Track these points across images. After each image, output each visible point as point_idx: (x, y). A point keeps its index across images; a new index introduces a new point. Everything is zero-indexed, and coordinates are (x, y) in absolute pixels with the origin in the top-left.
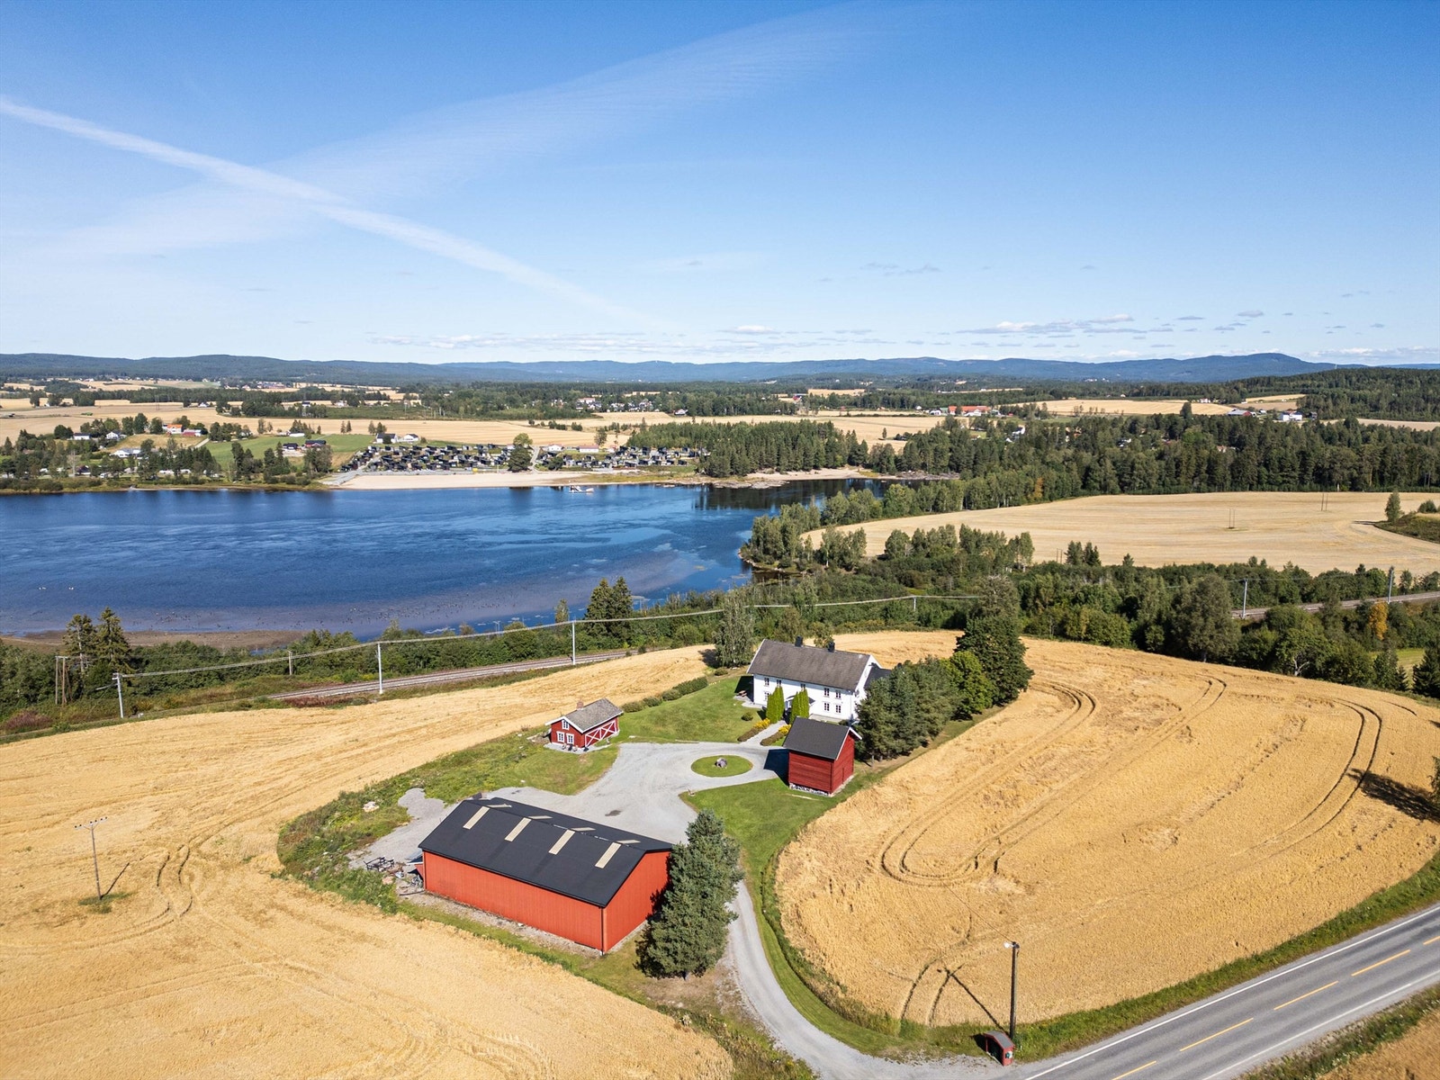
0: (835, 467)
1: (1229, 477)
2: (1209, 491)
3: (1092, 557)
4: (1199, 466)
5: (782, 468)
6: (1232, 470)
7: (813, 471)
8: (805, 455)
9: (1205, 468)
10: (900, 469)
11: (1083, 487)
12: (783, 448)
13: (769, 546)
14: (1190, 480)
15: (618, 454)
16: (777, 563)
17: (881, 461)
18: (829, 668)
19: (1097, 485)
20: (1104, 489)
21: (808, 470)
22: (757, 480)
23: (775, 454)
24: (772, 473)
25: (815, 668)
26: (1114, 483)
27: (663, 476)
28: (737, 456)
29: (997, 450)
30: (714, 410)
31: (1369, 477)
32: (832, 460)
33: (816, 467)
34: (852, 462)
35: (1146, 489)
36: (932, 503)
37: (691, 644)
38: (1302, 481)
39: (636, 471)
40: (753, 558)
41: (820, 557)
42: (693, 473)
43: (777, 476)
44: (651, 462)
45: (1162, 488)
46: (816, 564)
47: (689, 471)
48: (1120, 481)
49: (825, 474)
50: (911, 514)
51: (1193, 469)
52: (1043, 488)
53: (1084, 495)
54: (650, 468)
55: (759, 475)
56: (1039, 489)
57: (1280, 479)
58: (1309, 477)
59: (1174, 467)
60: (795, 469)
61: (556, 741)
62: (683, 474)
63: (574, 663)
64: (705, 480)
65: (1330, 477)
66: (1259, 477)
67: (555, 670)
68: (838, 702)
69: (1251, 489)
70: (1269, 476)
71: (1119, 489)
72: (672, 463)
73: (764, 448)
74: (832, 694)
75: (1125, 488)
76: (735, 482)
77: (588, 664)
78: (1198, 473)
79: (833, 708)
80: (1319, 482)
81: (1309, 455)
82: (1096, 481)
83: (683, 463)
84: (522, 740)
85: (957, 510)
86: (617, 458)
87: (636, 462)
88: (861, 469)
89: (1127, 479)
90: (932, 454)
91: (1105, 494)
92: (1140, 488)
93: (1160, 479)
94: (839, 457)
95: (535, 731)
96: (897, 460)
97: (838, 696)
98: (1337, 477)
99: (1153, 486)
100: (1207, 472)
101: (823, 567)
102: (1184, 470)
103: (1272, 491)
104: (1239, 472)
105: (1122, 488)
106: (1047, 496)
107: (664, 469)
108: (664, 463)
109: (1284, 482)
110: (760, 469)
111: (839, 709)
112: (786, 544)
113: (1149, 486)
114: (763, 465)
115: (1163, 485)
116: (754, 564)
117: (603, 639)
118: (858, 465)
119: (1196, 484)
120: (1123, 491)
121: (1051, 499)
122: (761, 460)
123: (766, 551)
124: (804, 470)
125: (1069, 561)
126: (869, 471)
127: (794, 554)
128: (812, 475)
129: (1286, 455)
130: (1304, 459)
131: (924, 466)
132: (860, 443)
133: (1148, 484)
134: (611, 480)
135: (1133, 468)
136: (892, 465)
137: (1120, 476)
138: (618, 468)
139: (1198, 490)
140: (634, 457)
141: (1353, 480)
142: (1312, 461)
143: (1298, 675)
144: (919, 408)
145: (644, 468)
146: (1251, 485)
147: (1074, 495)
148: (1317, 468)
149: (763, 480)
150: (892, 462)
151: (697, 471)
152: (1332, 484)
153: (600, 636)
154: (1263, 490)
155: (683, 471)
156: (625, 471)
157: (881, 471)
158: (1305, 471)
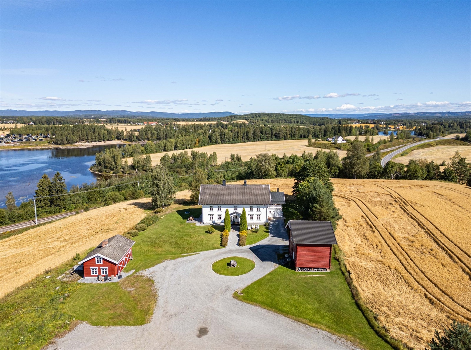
0: (111, 141)
1: (252, 137)
2: (247, 142)
3: (239, 159)
4: (244, 134)
5: (90, 141)
6: (253, 135)
7: (103, 142)
8: (99, 135)
9: (245, 134)
10: (139, 140)
11: (210, 142)
12: (89, 132)
13: (107, 165)
14: (241, 139)
15: (6, 137)
16: (112, 172)
17: (130, 138)
18: (249, 195)
19: (215, 141)
20: (217, 143)
21: (100, 142)
22: (80, 145)
23: (86, 135)
24: (86, 143)
25: (240, 196)
26: (219, 140)
27: (32, 145)
28: (69, 136)
29: (172, 133)
30: (47, 122)
31: (289, 136)
32: (110, 137)
33: (104, 140)
34: (118, 139)
35: (229, 142)
36: (163, 148)
37: (117, 202)
38: (272, 137)
39: (17, 144)
40: (99, 171)
41: (133, 167)
42: (48, 144)
43: (88, 144)
44: (24, 140)
45: (234, 142)
46: (131, 171)
47: (45, 143)
48: (221, 140)
49: (107, 143)
50: (156, 152)
51: (242, 135)
52: (199, 142)
53: (211, 145)
54: (25, 143)
55: (79, 144)
56: (197, 143)
57: (266, 137)
58: (274, 136)
59: (236, 134)
60: (95, 141)
61: (90, 275)
62: (42, 144)
63: (37, 224)
64: (54, 146)
65: (279, 136)
66: (260, 137)
67: (27, 229)
68: (259, 213)
69: (258, 141)
70: (263, 136)
71: (221, 142)
72: (36, 140)
73: (80, 133)
74: (255, 209)
75: (223, 142)
76: (70, 147)
77: (50, 222)
78: (243, 136)
79: (255, 217)
80: (276, 138)
81: (273, 130)
82: (214, 140)
83: (41, 140)
84: (53, 281)
85: (172, 151)
86: (6, 139)
87: (17, 140)
88: (123, 141)
89: (223, 139)
90: (150, 134)
91: (217, 144)
92: (227, 142)
93: (233, 138)
94: (113, 136)
95: (59, 271)
96: (137, 137)
97: (258, 210)
98: (281, 136)
99: (231, 141)
100: (246, 136)
101: (135, 172)
102: (239, 136)
103: (264, 141)
104: (255, 135)
105: (222, 142)
106: (200, 145)
107: (32, 142)
108: (31, 140)
109: (267, 138)
110: (80, 141)
111: (259, 217)
112: (115, 163)
113: (230, 141)
114: (80, 140)
115: (234, 140)
116: (100, 173)
117: (49, 209)
118: (121, 139)
119: (243, 140)
120: (222, 143)
121: (201, 146)
122: (80, 137)
123: (106, 167)
124: (98, 141)
125: (231, 161)
126: (126, 141)
127: (119, 168)
128: (103, 143)
129: (267, 129)
130: (272, 131)
131: (148, 139)
132: (121, 131)
133: (229, 140)
134: (5, 148)
135: (224, 135)
136: (135, 139)
137: (221, 138)
138: (8, 143)
139: (244, 142)
140: (15, 138)
141: (285, 136)
142: (274, 131)
143: (393, 179)
144: (132, 123)
145: (21, 143)
146: (258, 139)
147: (208, 145)
148: (275, 133)
149: (83, 145)
150: (135, 137)
151: (49, 143)
152: (280, 138)
153: (46, 207)
154: (262, 141)
155: (42, 143)
156: (11, 144)
157: (131, 141)
158: (272, 135)
